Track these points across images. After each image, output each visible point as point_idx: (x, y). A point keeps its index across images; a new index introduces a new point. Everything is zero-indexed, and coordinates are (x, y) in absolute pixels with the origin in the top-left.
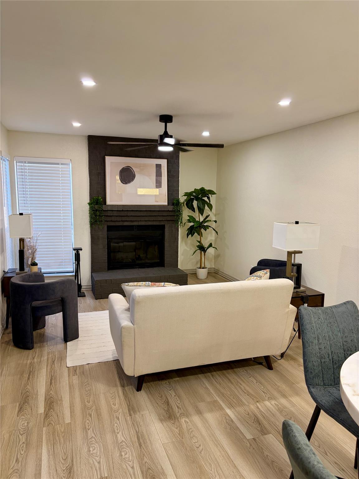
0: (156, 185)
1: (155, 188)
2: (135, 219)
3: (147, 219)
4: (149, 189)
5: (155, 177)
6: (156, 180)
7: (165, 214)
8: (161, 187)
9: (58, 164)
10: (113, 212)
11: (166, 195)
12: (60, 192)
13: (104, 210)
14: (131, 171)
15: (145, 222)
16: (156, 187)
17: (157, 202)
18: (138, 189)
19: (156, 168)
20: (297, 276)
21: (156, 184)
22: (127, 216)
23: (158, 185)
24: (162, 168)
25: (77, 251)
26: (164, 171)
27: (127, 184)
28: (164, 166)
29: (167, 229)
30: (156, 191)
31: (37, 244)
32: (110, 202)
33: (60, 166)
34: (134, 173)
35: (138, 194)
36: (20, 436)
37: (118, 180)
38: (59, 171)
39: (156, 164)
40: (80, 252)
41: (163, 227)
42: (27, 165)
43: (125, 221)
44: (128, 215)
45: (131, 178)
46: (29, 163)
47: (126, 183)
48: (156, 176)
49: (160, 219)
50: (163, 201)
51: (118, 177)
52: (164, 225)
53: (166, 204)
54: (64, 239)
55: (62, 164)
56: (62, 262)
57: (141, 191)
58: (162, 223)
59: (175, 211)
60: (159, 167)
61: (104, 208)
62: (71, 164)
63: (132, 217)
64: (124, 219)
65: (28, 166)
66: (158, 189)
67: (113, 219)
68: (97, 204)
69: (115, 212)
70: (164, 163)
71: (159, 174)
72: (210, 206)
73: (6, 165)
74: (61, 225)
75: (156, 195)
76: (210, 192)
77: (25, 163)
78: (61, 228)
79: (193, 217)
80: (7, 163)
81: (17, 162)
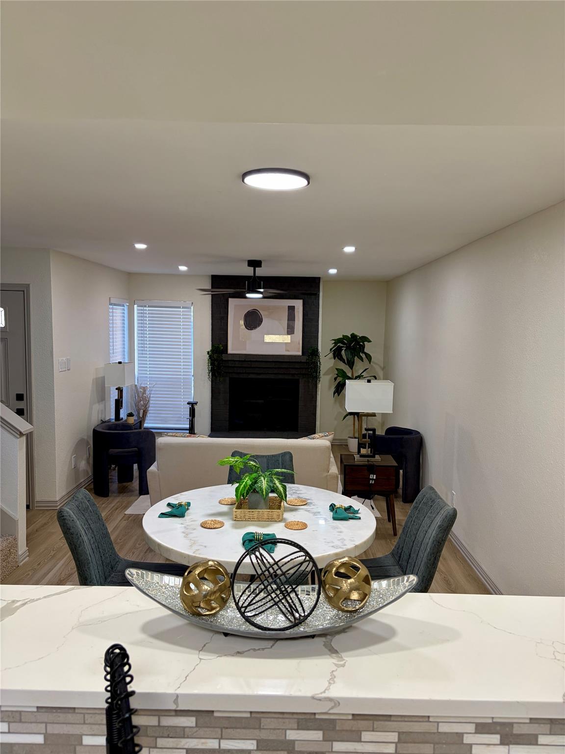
0: (287, 331)
1: (285, 335)
3: (276, 371)
4: (279, 335)
5: (287, 321)
6: (288, 324)
7: (297, 366)
8: (295, 334)
9: (180, 308)
10: (235, 362)
11: (299, 343)
12: (180, 338)
13: (224, 359)
14: (258, 315)
15: (274, 375)
16: (287, 333)
17: (288, 351)
18: (265, 336)
19: (288, 311)
20: (370, 442)
21: (287, 329)
22: (251, 367)
23: (290, 330)
24: (296, 311)
25: (192, 406)
26: (299, 314)
28: (299, 309)
29: (301, 385)
30: (287, 339)
31: (151, 395)
32: (232, 350)
33: (182, 310)
34: (261, 317)
35: (265, 341)
36: (52, 551)
37: (242, 325)
38: (180, 315)
39: (289, 306)
40: (196, 407)
41: (297, 382)
42: (147, 309)
45: (257, 323)
46: (150, 307)
47: (251, 329)
49: (293, 372)
50: (297, 351)
51: (242, 322)
52: (298, 380)
53: (300, 353)
54: (183, 391)
55: (183, 308)
56: (181, 417)
57: (268, 339)
58: (296, 377)
59: (308, 362)
60: (291, 309)
61: (224, 357)
62: (192, 307)
64: (248, 370)
65: (149, 310)
67: (236, 370)
68: (216, 353)
69: (237, 362)
70: (298, 304)
71: (291, 317)
72: (369, 357)
73: (124, 310)
74: (181, 375)
75: (286, 343)
76: (365, 339)
77: (146, 306)
78: (180, 378)
79: (342, 370)
80: (126, 308)
81: (138, 307)
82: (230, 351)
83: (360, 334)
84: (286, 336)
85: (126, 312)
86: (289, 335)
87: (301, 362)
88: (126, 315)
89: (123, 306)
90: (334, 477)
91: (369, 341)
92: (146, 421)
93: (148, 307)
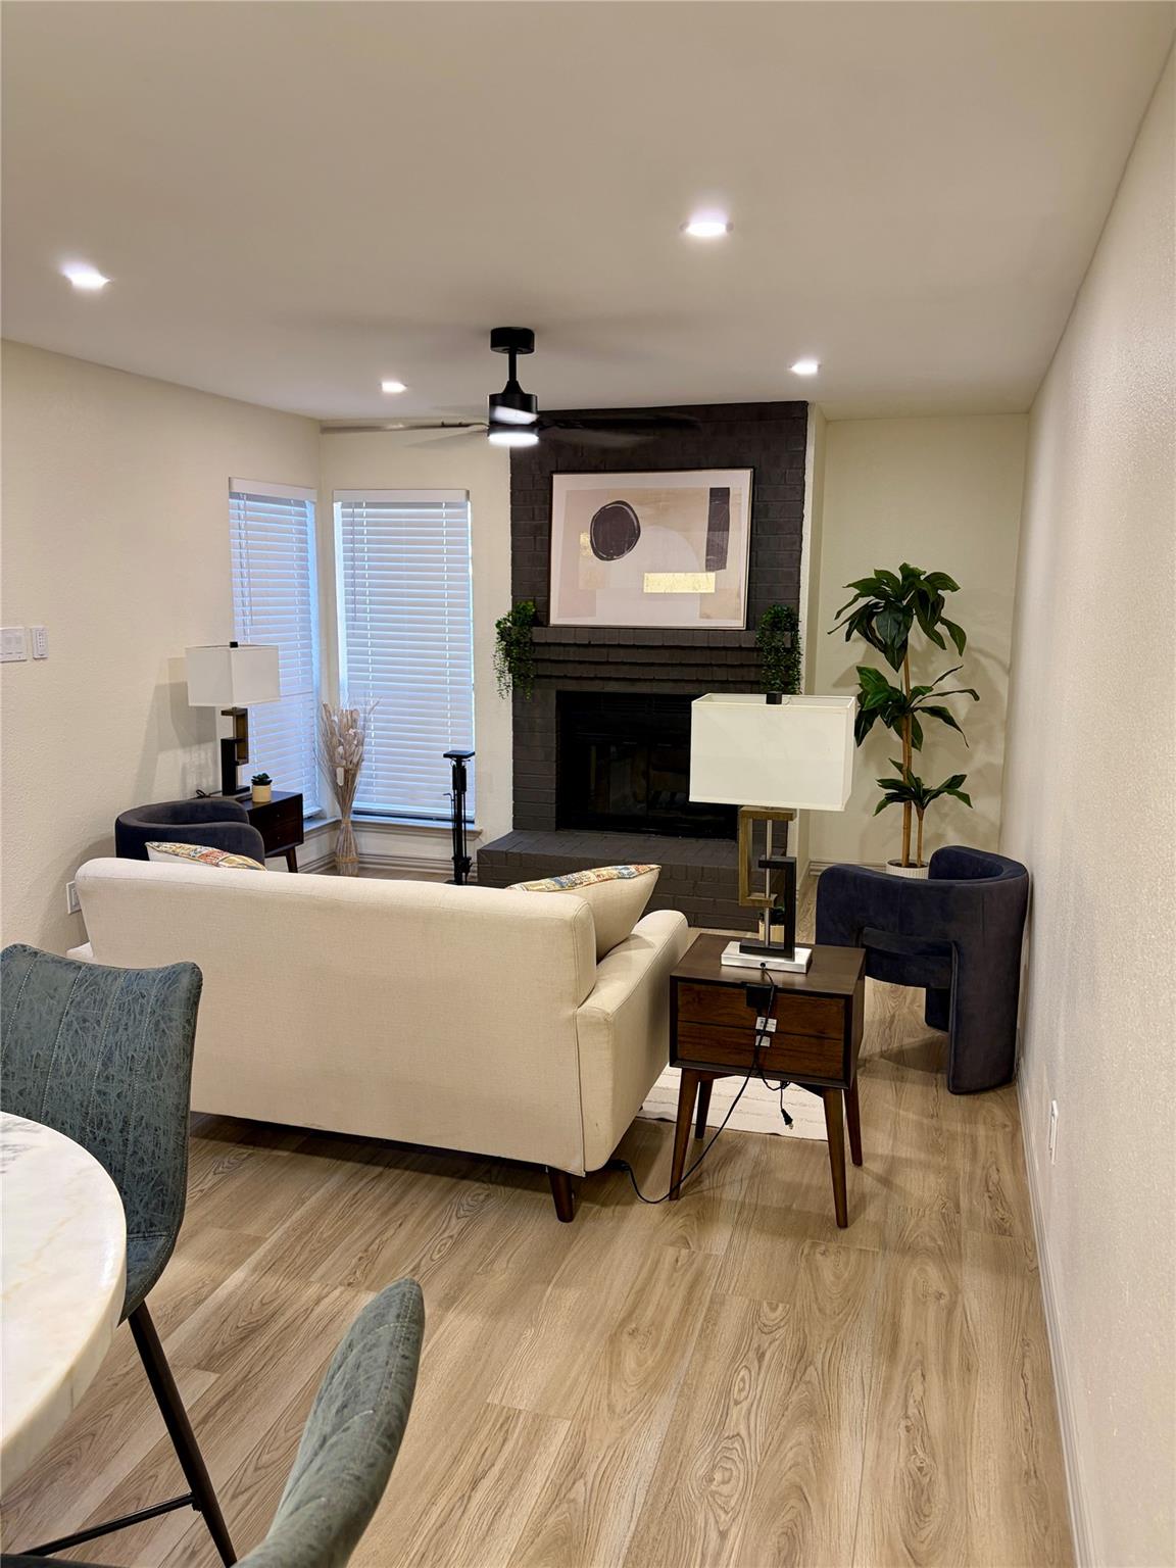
0: (707, 560)
1: (703, 572)
2: (636, 673)
3: (675, 674)
4: (683, 574)
5: (706, 533)
6: (708, 540)
7: (732, 660)
8: (725, 568)
9: (438, 505)
10: (567, 649)
11: (739, 596)
12: (441, 587)
13: (538, 641)
14: (630, 516)
15: (671, 684)
16: (707, 567)
17: (708, 617)
18: (646, 574)
19: (711, 502)
21: (707, 555)
22: (608, 663)
23: (716, 558)
24: (731, 502)
25: (460, 762)
26: (740, 511)
27: (612, 559)
28: (740, 495)
30: (706, 582)
32: (559, 617)
33: (444, 511)
34: (636, 523)
35: (645, 591)
37: (585, 548)
38: (441, 525)
39: (711, 489)
42: (365, 511)
43: (610, 679)
44: (610, 660)
45: (627, 539)
46: (370, 506)
47: (610, 558)
48: (709, 530)
49: (723, 675)
50: (731, 616)
51: (585, 539)
53: (739, 623)
55: (448, 505)
57: (658, 582)
59: (763, 648)
60: (720, 496)
61: (538, 635)
62: (469, 504)
63: (625, 668)
64: (604, 671)
65: (367, 516)
66: (712, 575)
67: (570, 670)
69: (572, 649)
70: (739, 482)
71: (719, 521)
72: (958, 635)
73: (304, 515)
74: (445, 682)
75: (703, 596)
76: (941, 581)
77: (359, 505)
78: (444, 691)
79: (877, 672)
80: (310, 510)
81: (343, 507)
82: (556, 619)
83: (927, 567)
84: (704, 574)
85: (310, 520)
86: (713, 571)
87: (740, 648)
88: (311, 528)
89: (301, 504)
90: (599, 1023)
91: (955, 588)
92: (357, 795)
93: (366, 507)
